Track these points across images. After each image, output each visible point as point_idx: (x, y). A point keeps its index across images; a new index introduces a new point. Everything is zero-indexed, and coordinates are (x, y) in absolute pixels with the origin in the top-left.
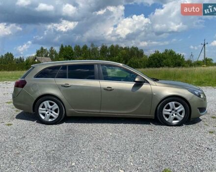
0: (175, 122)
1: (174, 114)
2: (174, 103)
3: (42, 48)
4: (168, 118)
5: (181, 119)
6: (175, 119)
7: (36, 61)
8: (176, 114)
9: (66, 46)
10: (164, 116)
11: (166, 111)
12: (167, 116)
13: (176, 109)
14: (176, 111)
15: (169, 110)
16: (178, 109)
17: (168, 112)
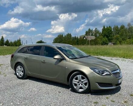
0: (81, 90)
1: (80, 85)
2: (81, 76)
3: (89, 30)
4: (76, 86)
5: (85, 89)
6: (81, 88)
7: (85, 39)
8: (82, 84)
9: (107, 27)
10: (73, 85)
11: (75, 81)
12: (76, 85)
13: (82, 80)
14: (82, 82)
15: (77, 81)
16: (84, 81)
17: (76, 82)
